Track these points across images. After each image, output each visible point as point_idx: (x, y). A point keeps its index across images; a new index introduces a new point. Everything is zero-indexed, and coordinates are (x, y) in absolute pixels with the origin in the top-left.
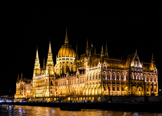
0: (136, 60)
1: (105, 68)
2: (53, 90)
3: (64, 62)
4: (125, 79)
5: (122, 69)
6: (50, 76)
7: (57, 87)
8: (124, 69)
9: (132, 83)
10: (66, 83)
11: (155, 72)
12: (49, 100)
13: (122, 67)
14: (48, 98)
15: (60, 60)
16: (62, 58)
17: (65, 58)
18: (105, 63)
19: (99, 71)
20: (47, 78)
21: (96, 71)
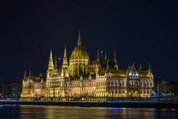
0: (133, 70)
1: (110, 77)
2: (68, 91)
3: (77, 64)
4: (125, 85)
5: (123, 77)
6: (65, 78)
7: (72, 88)
8: (124, 77)
9: (130, 88)
10: (79, 85)
11: (151, 78)
12: (64, 100)
13: (123, 76)
14: (64, 98)
15: (73, 61)
16: (75, 60)
17: (78, 60)
18: (109, 74)
19: (106, 79)
20: (62, 80)
21: (104, 79)
